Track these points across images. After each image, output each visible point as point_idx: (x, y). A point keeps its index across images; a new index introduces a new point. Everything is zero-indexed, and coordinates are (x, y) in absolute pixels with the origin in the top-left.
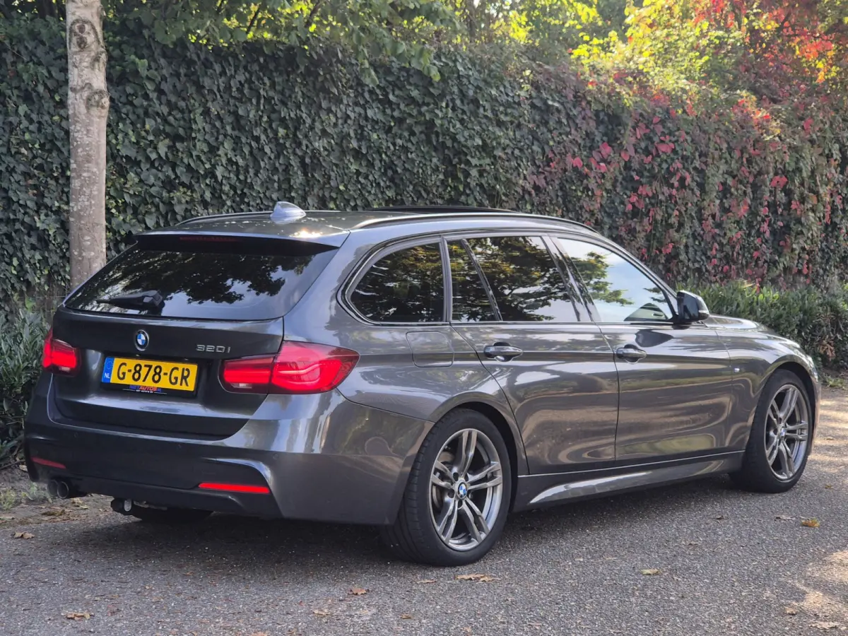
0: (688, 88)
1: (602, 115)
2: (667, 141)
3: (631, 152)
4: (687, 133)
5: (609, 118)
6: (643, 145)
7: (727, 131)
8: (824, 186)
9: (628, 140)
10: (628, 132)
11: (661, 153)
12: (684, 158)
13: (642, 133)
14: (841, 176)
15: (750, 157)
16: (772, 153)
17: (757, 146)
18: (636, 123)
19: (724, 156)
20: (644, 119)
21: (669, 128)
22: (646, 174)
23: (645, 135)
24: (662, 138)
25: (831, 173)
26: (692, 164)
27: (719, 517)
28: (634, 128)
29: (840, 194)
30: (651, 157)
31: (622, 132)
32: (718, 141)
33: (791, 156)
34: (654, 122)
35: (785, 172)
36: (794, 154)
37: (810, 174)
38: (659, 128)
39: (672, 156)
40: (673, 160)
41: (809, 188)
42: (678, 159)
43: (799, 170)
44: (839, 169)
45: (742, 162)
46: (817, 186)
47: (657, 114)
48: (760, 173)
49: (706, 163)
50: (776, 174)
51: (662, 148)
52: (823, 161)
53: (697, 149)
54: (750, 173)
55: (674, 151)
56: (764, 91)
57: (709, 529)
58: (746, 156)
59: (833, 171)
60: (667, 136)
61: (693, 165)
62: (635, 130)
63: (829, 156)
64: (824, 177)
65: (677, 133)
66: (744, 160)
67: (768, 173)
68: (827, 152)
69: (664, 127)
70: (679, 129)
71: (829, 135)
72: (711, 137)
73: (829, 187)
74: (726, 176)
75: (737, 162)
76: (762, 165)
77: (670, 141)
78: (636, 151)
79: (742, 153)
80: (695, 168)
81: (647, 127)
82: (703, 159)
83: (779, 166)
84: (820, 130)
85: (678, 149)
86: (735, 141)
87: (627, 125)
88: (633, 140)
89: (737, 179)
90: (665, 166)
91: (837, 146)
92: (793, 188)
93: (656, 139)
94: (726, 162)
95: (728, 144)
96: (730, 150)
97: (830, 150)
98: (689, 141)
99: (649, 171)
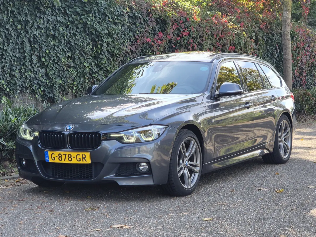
0: (193, 9)
1: (158, 20)
2: (186, 31)
4: (195, 28)
5: (161, 22)
6: (176, 32)
7: (210, 27)
9: (170, 30)
10: (170, 27)
11: (184, 36)
12: (194, 38)
13: (176, 27)
14: (256, 46)
15: (220, 38)
16: (229, 36)
17: (222, 33)
18: (173, 23)
19: (210, 37)
20: (176, 21)
21: (187, 25)
22: (178, 45)
23: (177, 28)
24: (184, 30)
25: (252, 45)
26: (197, 40)
27: (232, 190)
28: (172, 25)
29: (256, 54)
30: (180, 37)
31: (167, 27)
32: (207, 31)
33: (236, 38)
34: (180, 23)
35: (234, 44)
36: (237, 37)
37: (244, 45)
38: (183, 25)
39: (188, 37)
40: (189, 39)
41: (244, 51)
42: (191, 38)
43: (240, 43)
44: (255, 44)
45: (217, 40)
46: (247, 50)
47: (182, 20)
48: (224, 45)
49: (202, 40)
50: (231, 45)
51: (184, 34)
52: (249, 39)
53: (199, 34)
54: (220, 44)
55: (189, 35)
56: (223, 12)
57: (229, 196)
58: (218, 37)
59: (253, 44)
60: (186, 29)
61: (197, 41)
62: (173, 26)
63: (251, 38)
64: (249, 46)
65: (190, 27)
66: (218, 39)
67: (227, 44)
68: (250, 36)
69: (185, 25)
70: (191, 26)
71: (250, 29)
72: (204, 29)
73: (251, 51)
74: (211, 46)
75: (215, 40)
76: (225, 41)
77: (187, 31)
78: (173, 35)
79: (217, 36)
81: (178, 25)
82: (201, 38)
83: (231, 42)
84: (247, 27)
85: (191, 34)
86: (214, 31)
87: (169, 24)
88: (172, 30)
89: (215, 47)
90: (186, 41)
91: (254, 34)
92: (238, 51)
93: (182, 30)
94: (211, 40)
95: (211, 32)
96: (212, 34)
97: (251, 35)
98: (195, 31)
99: (179, 43)
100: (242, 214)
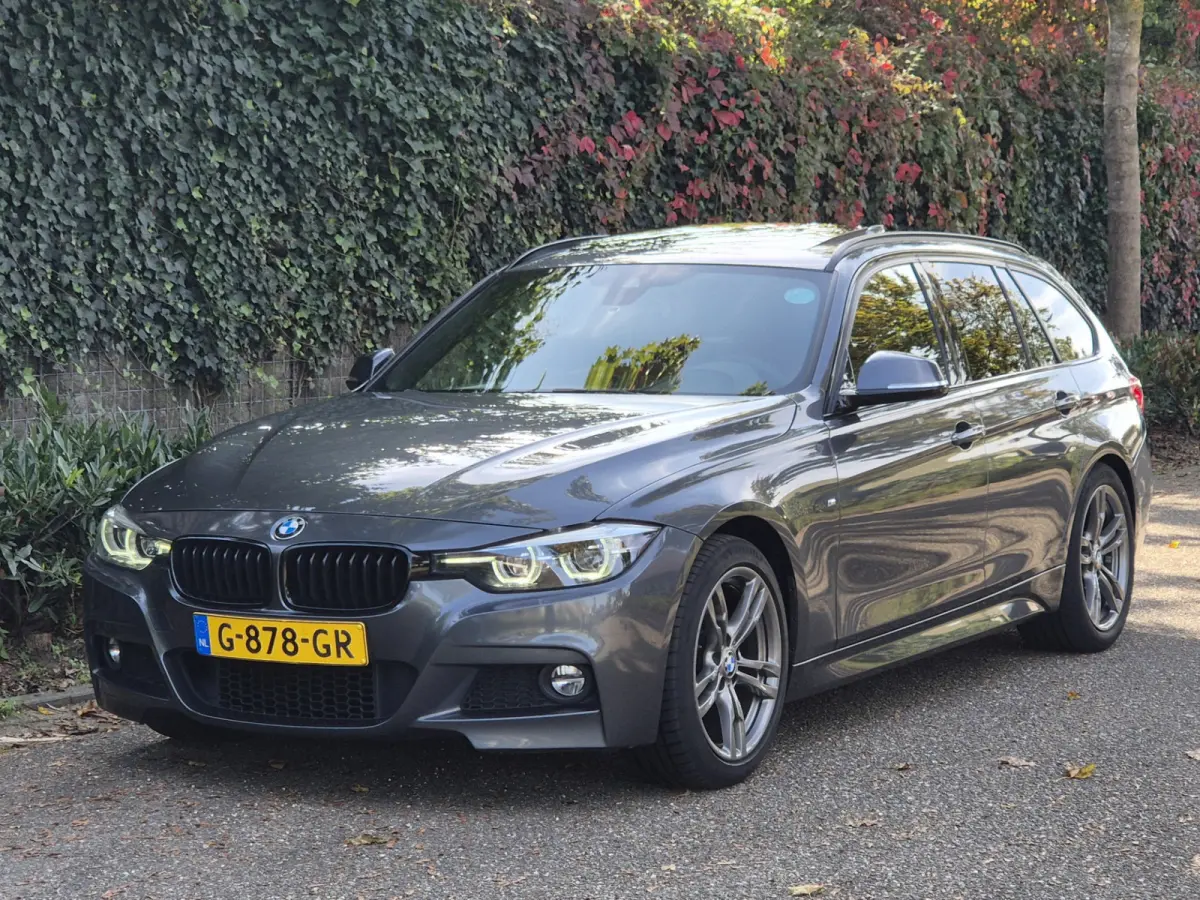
0: (761, 19)
1: (624, 65)
2: (732, 107)
3: (675, 126)
4: (764, 94)
5: (636, 70)
6: (693, 114)
7: (825, 90)
8: (977, 179)
9: (668, 108)
10: (668, 93)
11: (722, 127)
12: (761, 135)
13: (691, 93)
14: (1003, 162)
15: (864, 132)
16: (896, 125)
17: (873, 115)
18: (682, 78)
19: (822, 131)
20: (694, 71)
21: (734, 86)
22: (700, 161)
23: (695, 97)
24: (724, 102)
25: (987, 156)
26: (772, 144)
27: (902, 765)
28: (678, 86)
29: (1002, 192)
30: (706, 133)
31: (659, 92)
32: (814, 107)
33: (925, 130)
34: (709, 76)
35: (917, 157)
36: (930, 127)
37: (956, 159)
38: (719, 86)
39: (740, 131)
40: (742, 138)
41: (955, 181)
42: (750, 136)
43: (940, 153)
44: (999, 151)
45: (851, 141)
46: (967, 179)
47: (715, 63)
48: (879, 158)
49: (795, 143)
50: (904, 159)
51: (724, 118)
52: (975, 136)
53: (780, 120)
54: (864, 158)
55: (744, 124)
56: (878, 26)
57: (889, 791)
58: (856, 130)
59: (992, 155)
60: (732, 100)
61: (775, 146)
62: (679, 89)
63: (984, 130)
64: (977, 165)
65: (747, 94)
66: (854, 136)
67: (892, 158)
68: (980, 123)
69: (726, 84)
70: (750, 88)
71: (981, 95)
72: (802, 100)
73: (984, 181)
74: (827, 164)
75: (843, 141)
76: (882, 145)
77: (737, 106)
78: (683, 125)
79: (850, 125)
80: (778, 151)
81: (699, 84)
82: (790, 136)
83: (908, 146)
84: (968, 88)
85: (749, 120)
86: (839, 105)
87: (667, 81)
88: (677, 107)
89: (843, 167)
90: (729, 148)
91: (995, 113)
92: (930, 182)
93: (714, 104)
94: (827, 141)
95: (828, 110)
96: (830, 117)
97: (985, 121)
98: (767, 107)
99: (704, 156)
100: (938, 867)
